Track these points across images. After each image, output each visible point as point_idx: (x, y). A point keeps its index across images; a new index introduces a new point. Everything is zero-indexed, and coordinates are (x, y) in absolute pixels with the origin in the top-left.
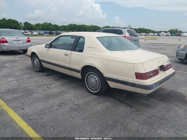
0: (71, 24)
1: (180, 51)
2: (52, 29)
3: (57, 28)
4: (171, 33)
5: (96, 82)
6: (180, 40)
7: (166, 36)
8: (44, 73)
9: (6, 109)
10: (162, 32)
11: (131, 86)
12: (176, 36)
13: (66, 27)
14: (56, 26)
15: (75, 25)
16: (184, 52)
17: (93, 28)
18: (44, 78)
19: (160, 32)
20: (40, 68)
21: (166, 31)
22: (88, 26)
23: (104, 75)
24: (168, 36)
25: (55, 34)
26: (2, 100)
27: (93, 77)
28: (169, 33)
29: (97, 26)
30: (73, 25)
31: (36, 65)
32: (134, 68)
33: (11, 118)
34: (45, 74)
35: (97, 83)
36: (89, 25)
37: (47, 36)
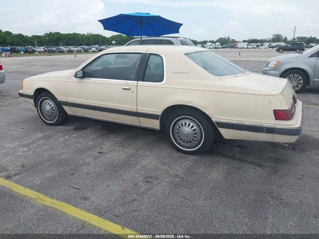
0: (50, 32)
1: (269, 70)
2: (14, 43)
3: (24, 41)
4: (222, 44)
5: (195, 132)
6: (240, 55)
7: (215, 48)
8: (67, 126)
9: (50, 203)
10: (207, 42)
11: (266, 132)
12: (228, 48)
13: (43, 39)
14: (20, 36)
15: (59, 33)
16: (277, 72)
17: (92, 39)
18: (75, 135)
19: (205, 42)
20: (59, 117)
21: (213, 41)
22: (84, 35)
23: (213, 120)
24: (218, 48)
25: (22, 52)
26: (27, 187)
27: (187, 124)
28: (219, 44)
29: (101, 36)
30: (55, 33)
31: (48, 112)
32: (270, 103)
33: (77, 218)
34: (70, 128)
35: (196, 134)
36: (86, 34)
37: (9, 56)
